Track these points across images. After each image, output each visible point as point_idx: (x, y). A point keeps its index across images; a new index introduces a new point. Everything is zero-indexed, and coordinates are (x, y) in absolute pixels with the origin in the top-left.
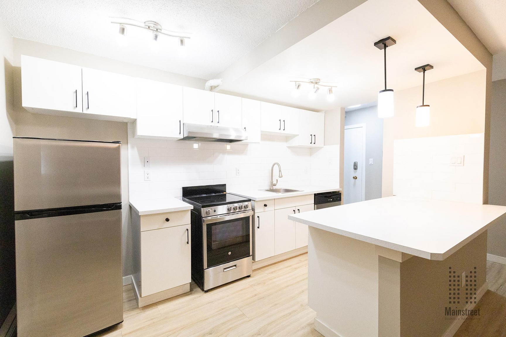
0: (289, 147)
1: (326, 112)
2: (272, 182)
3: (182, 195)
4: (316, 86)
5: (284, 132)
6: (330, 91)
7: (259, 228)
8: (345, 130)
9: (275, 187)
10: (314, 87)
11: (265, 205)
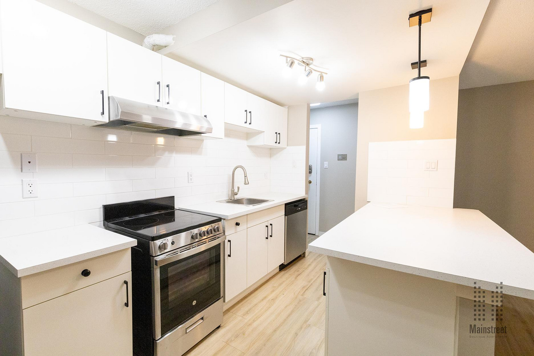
0: (249, 146)
1: (289, 107)
2: (233, 191)
3: (102, 219)
4: (307, 68)
5: (250, 126)
6: (322, 78)
7: (230, 257)
8: (310, 130)
9: (236, 197)
10: (305, 69)
11: (237, 224)
